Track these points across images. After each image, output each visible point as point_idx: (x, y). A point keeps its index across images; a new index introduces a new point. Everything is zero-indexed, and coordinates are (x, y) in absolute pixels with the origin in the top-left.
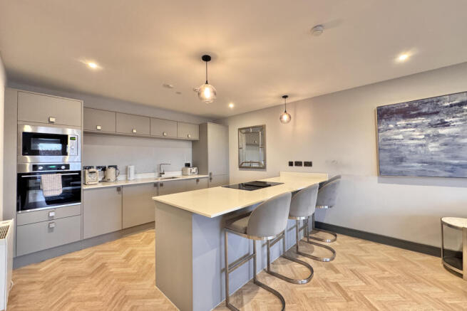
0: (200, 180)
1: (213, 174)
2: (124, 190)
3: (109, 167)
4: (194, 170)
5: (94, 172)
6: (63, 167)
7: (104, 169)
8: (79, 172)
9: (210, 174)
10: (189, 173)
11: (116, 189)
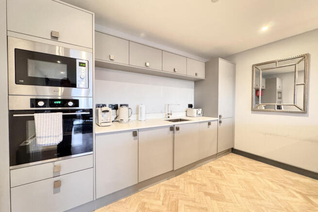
0: (212, 123)
1: (223, 117)
2: (140, 134)
3: (121, 105)
4: (200, 111)
5: (108, 111)
6: (70, 104)
7: (116, 107)
8: (91, 111)
9: (220, 116)
10: (195, 115)
11: (131, 133)
